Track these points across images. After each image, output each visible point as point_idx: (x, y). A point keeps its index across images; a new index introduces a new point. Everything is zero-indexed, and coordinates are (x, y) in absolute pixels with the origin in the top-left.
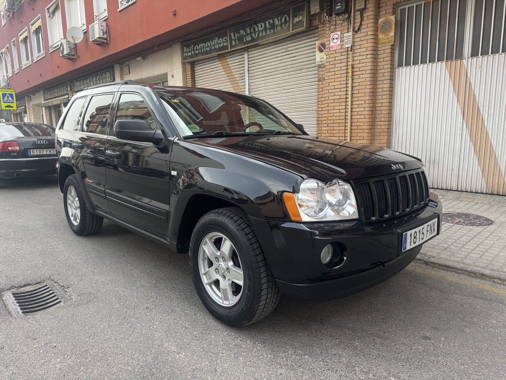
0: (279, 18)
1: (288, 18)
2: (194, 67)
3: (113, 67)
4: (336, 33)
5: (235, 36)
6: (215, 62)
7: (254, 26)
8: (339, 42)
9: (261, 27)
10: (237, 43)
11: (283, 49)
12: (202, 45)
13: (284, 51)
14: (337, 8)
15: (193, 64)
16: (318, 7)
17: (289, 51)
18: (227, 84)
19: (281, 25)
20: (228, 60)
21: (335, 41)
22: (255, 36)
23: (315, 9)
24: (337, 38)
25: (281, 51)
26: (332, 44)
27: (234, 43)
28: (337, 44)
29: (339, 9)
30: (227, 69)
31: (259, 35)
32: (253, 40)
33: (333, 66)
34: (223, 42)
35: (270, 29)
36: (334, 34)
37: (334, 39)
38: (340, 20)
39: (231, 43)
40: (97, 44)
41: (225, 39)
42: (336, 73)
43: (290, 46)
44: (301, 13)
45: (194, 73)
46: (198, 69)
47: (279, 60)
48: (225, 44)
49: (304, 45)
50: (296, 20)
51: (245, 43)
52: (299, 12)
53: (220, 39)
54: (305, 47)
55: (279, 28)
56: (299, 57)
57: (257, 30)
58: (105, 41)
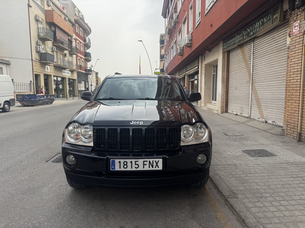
0: (266, 17)
1: (270, 16)
2: (229, 54)
3: (199, 57)
4: (297, 22)
5: (245, 33)
6: (238, 50)
7: (254, 25)
8: (298, 29)
9: (258, 25)
10: (246, 37)
11: (271, 38)
12: (231, 41)
13: (272, 38)
14: (296, 3)
15: (229, 52)
16: (288, 5)
17: (275, 38)
18: (243, 63)
19: (267, 22)
20: (244, 48)
21: (296, 28)
22: (254, 31)
23: (286, 7)
24: (297, 26)
25: (270, 39)
26: (294, 31)
27: (244, 38)
28: (297, 30)
29: (297, 4)
30: (243, 53)
31: (256, 30)
32: (254, 34)
33: (294, 47)
34: (240, 38)
35: (262, 25)
36: (295, 23)
37: (295, 27)
38: (300, 11)
39: (243, 37)
40: (188, 47)
41: (241, 36)
42: (296, 52)
43: (275, 35)
44: (277, 11)
45: (229, 57)
46: (231, 55)
47: (269, 45)
48: (240, 39)
49: (283, 33)
50: (275, 17)
51: (250, 37)
52: (276, 11)
53: (239, 36)
54: (283, 34)
55: (266, 24)
56: (279, 42)
57: (255, 27)
58: (190, 45)
